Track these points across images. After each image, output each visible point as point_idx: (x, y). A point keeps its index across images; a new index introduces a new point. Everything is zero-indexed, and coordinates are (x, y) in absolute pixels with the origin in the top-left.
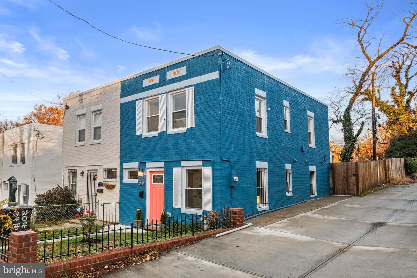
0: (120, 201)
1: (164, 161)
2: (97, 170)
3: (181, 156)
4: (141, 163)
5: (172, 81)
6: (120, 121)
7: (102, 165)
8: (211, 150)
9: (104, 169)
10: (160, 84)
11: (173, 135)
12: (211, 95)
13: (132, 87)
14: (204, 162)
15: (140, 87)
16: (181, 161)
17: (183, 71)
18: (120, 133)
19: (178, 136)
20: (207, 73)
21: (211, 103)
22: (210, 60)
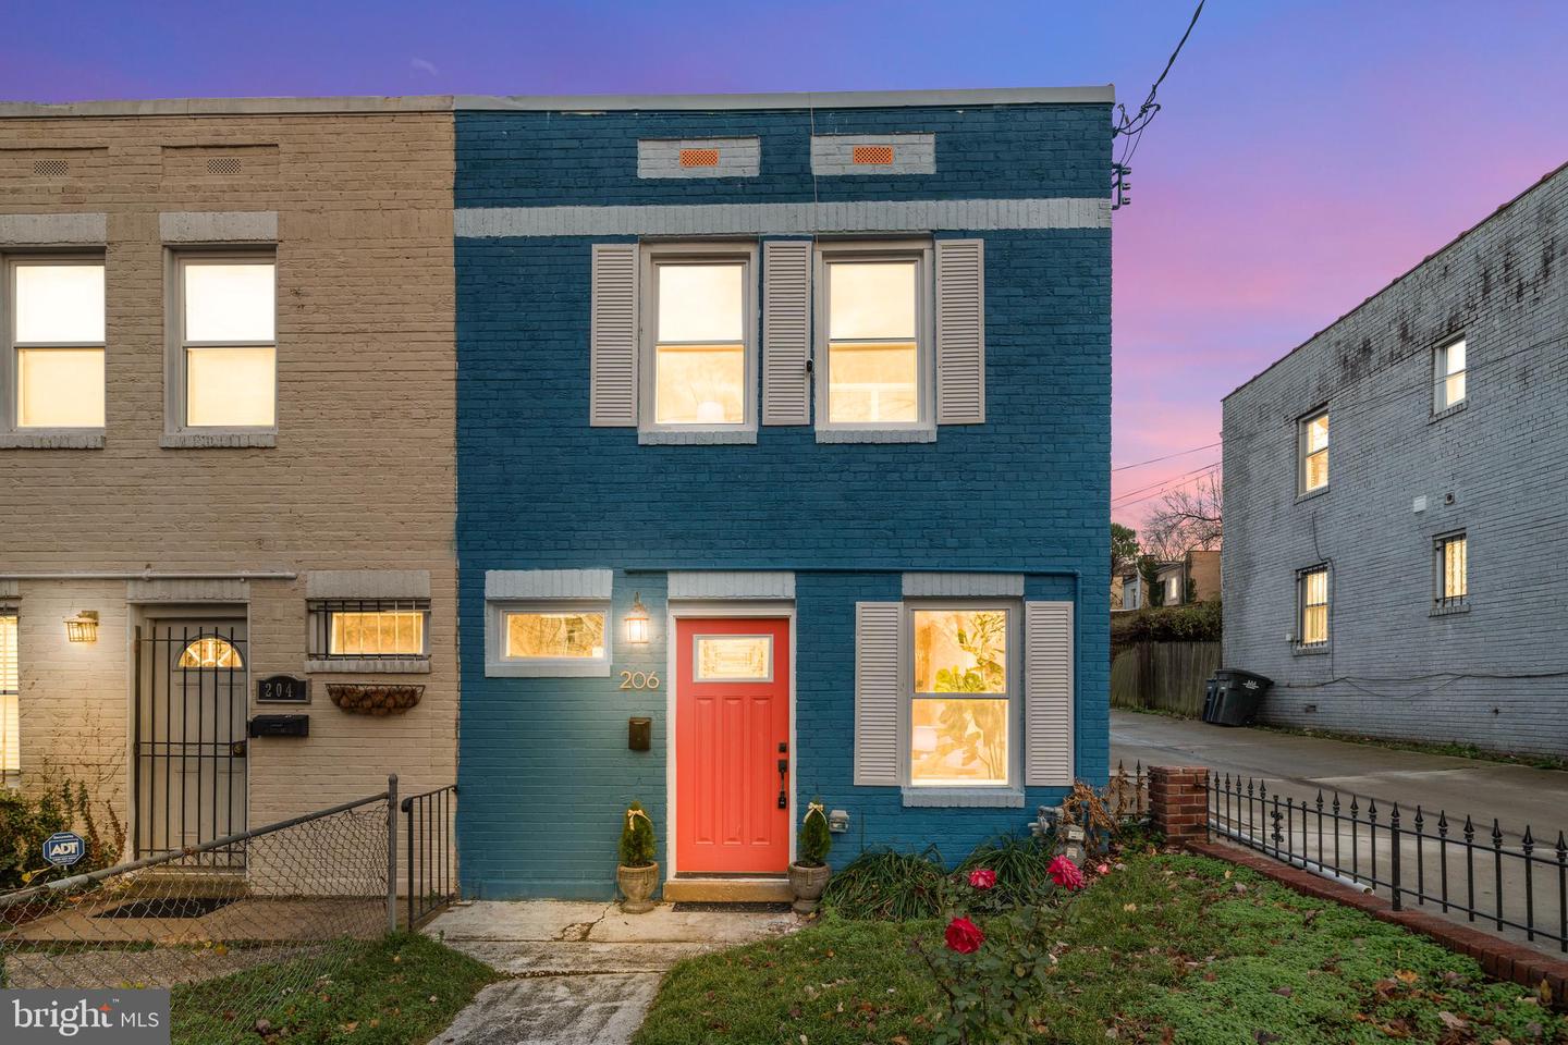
0: (459, 774)
1: (796, 571)
2: (244, 606)
3: (905, 552)
4: (629, 572)
5: (846, 187)
6: (452, 336)
7: (293, 574)
8: (1072, 532)
9: (309, 601)
10: (763, 189)
11: (854, 449)
12: (1070, 296)
13: (556, 163)
14: (1036, 581)
15: (620, 172)
16: (901, 572)
17: (916, 154)
18: (452, 404)
19: (889, 458)
20: (1055, 196)
21: (1075, 329)
22: (1069, 140)
